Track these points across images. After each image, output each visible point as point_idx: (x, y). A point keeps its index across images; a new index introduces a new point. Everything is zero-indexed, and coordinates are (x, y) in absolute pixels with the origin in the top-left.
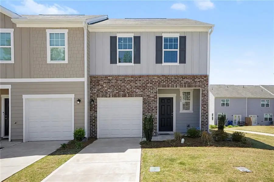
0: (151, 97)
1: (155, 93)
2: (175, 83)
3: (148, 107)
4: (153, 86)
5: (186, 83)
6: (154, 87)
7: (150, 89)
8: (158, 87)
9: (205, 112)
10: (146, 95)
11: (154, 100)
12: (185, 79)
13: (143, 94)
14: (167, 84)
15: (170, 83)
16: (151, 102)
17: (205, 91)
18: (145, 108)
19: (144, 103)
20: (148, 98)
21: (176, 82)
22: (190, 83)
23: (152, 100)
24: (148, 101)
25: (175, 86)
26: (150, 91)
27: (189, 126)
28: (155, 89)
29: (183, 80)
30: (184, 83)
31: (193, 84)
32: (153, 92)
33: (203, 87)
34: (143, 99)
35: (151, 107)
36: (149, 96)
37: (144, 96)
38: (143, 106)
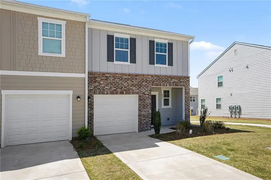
0: (146, 94)
1: (149, 90)
2: (165, 82)
3: (143, 103)
4: (148, 84)
5: (174, 83)
6: (149, 86)
7: (145, 87)
8: (152, 86)
9: (188, 107)
10: (141, 92)
11: (148, 97)
12: (173, 79)
13: (139, 92)
14: (159, 83)
15: (161, 82)
16: (146, 99)
17: (187, 89)
18: (141, 104)
19: (140, 100)
20: (143, 95)
21: (167, 81)
22: (177, 83)
23: (147, 97)
24: (143, 98)
25: (165, 85)
26: (145, 89)
27: (168, 119)
28: (150, 87)
29: (171, 80)
30: (173, 83)
31: (179, 84)
32: (147, 90)
33: (186, 86)
34: (139, 96)
35: (146, 103)
36: (144, 93)
37: (140, 93)
38: (139, 103)
